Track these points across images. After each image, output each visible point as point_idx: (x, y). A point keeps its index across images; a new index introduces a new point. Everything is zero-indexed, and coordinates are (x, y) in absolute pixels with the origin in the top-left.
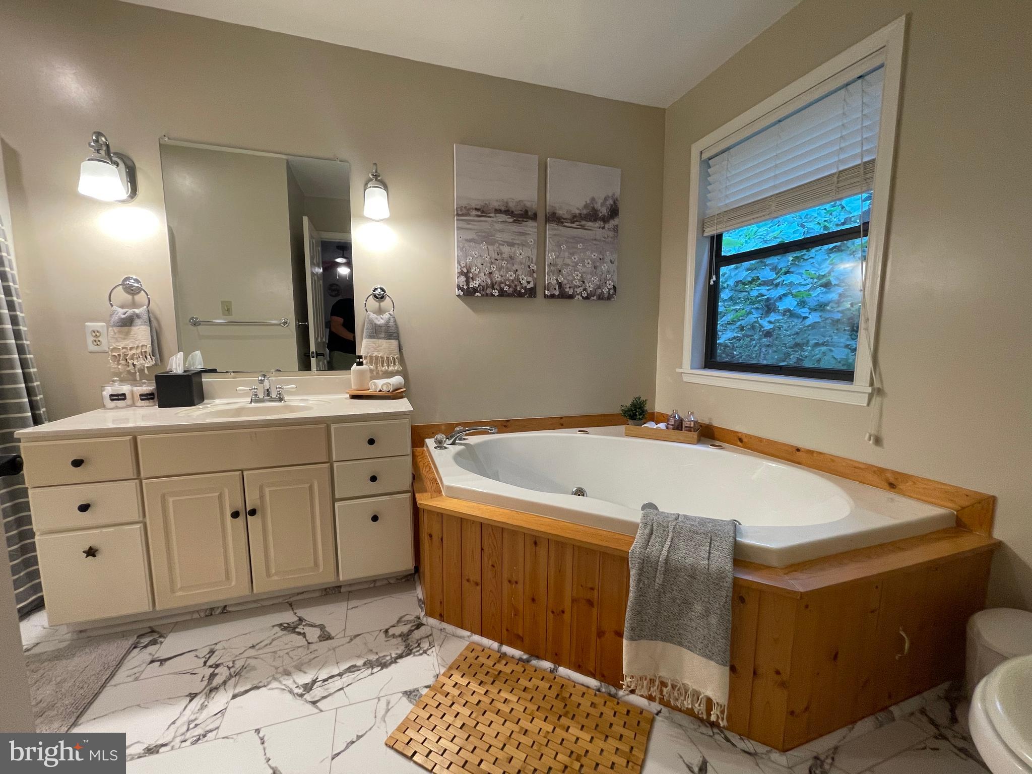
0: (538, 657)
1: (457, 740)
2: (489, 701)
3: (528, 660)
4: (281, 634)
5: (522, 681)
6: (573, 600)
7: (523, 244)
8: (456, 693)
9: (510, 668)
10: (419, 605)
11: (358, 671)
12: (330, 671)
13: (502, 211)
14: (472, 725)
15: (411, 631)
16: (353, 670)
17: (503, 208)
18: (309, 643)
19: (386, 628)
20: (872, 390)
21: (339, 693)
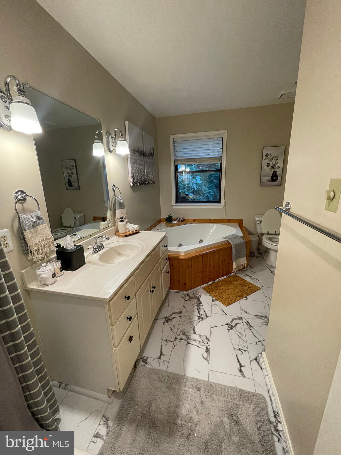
1: (231, 297)
2: (222, 290)
3: (214, 282)
4: (170, 323)
5: (220, 285)
6: (222, 261)
7: (142, 165)
8: (217, 294)
9: (214, 285)
10: (179, 292)
11: (199, 308)
12: (196, 313)
13: (138, 151)
14: (228, 294)
15: (189, 296)
16: (199, 309)
17: (138, 150)
18: (180, 316)
19: (184, 300)
20: (225, 205)
21: (206, 312)
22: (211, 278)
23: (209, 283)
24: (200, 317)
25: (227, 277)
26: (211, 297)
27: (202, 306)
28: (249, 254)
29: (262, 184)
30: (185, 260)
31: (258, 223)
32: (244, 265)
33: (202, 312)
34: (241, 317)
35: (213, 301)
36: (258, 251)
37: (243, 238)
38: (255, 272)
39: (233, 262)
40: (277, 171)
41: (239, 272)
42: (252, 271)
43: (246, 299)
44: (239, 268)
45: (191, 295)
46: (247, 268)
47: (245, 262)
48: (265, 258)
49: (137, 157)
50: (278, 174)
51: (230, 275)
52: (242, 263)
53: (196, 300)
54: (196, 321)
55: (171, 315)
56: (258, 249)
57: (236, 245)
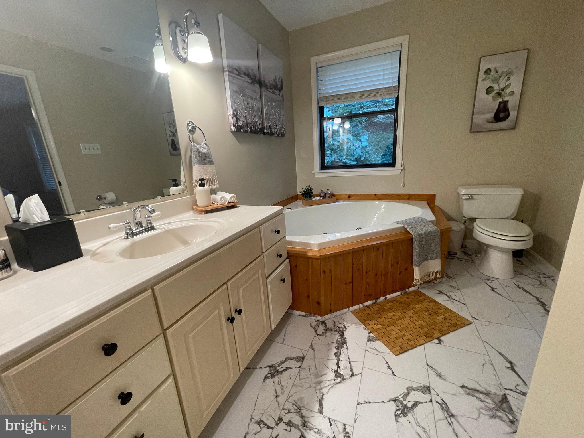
0: (378, 298)
1: (406, 334)
2: (390, 319)
3: (376, 302)
4: (276, 379)
5: (386, 308)
6: (392, 265)
7: (256, 99)
8: (380, 326)
9: (376, 308)
10: (308, 317)
11: (340, 352)
12: (332, 364)
13: (247, 75)
14: (401, 328)
15: (326, 326)
16: (339, 354)
17: (246, 72)
18: (300, 367)
19: (315, 333)
20: (402, 168)
21: (352, 363)
22: (370, 295)
23: (366, 304)
24: (338, 375)
25: (401, 294)
26: (367, 332)
27: (347, 348)
28: (446, 253)
29: (474, 129)
30: (317, 259)
31: (466, 200)
32: (436, 275)
33: (344, 362)
34: (428, 385)
35: (370, 340)
36: (462, 250)
37: (435, 223)
38: (457, 287)
39: (414, 267)
40: (508, 101)
41: (425, 285)
42: (452, 286)
43: (440, 343)
44: (427, 279)
45: (330, 324)
46: (440, 280)
47: (439, 268)
48: (477, 262)
49: (246, 84)
50: (510, 106)
51: (407, 290)
52: (431, 270)
53: (337, 336)
54: (328, 383)
55: (283, 363)
56: (463, 247)
57: (420, 236)
